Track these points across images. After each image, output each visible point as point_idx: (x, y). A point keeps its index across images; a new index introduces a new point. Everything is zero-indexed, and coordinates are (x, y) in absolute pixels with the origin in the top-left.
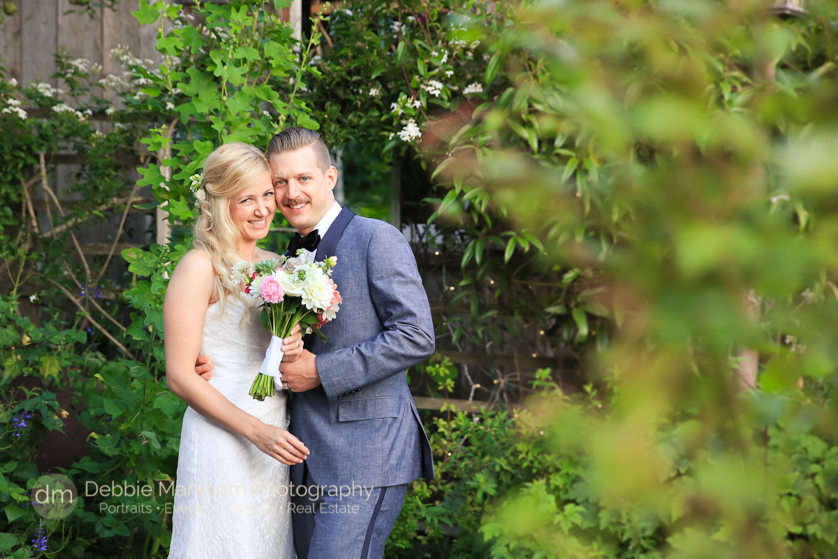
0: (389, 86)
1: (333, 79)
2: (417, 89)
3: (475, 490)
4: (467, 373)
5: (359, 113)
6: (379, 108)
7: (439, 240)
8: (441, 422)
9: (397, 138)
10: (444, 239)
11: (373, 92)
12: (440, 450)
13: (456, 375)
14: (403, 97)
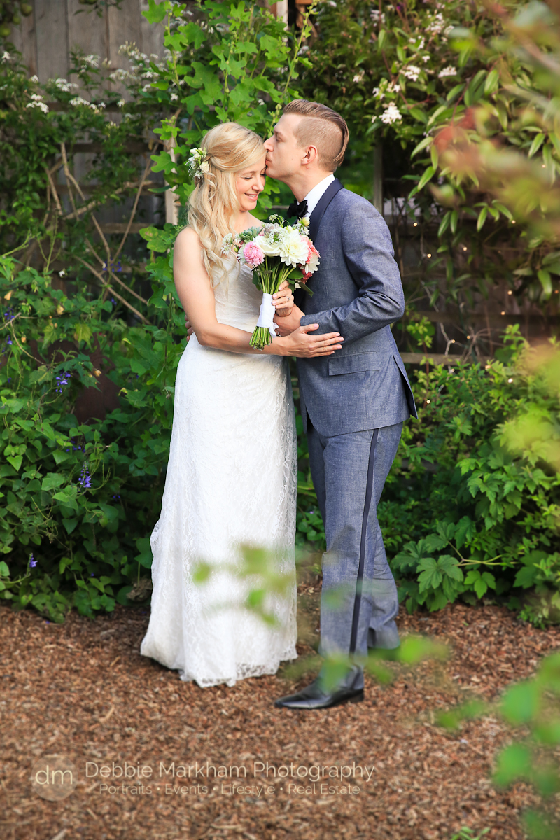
0: (371, 72)
1: (321, 67)
2: (396, 75)
3: (453, 431)
4: (443, 331)
5: (344, 98)
6: (362, 93)
7: (418, 212)
8: (421, 374)
9: (379, 121)
10: (422, 211)
11: (357, 78)
12: (420, 399)
13: (433, 333)
14: (384, 82)
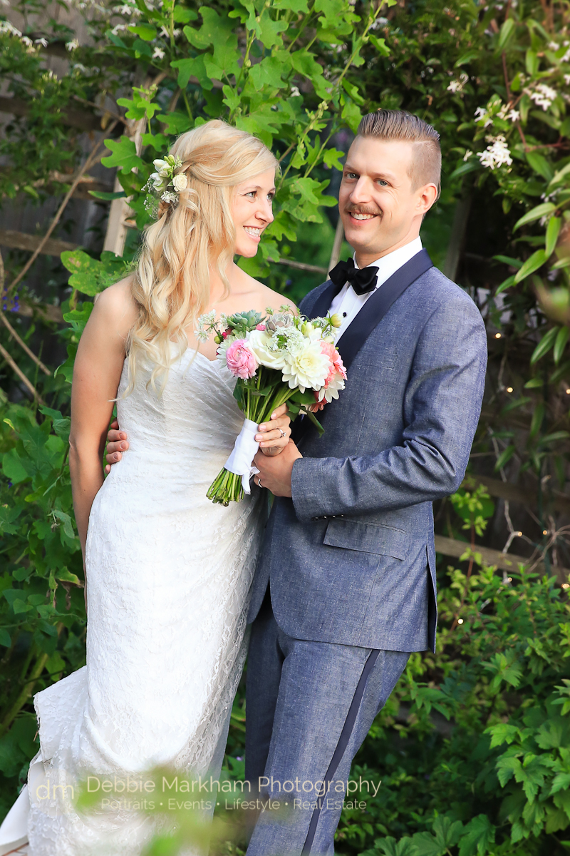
0: (479, 81)
1: (401, 57)
2: (518, 94)
3: (491, 676)
4: (507, 514)
5: (427, 113)
6: (458, 112)
8: (458, 575)
9: (476, 160)
10: (513, 317)
11: (454, 86)
12: (449, 613)
13: (490, 514)
14: (496, 101)
